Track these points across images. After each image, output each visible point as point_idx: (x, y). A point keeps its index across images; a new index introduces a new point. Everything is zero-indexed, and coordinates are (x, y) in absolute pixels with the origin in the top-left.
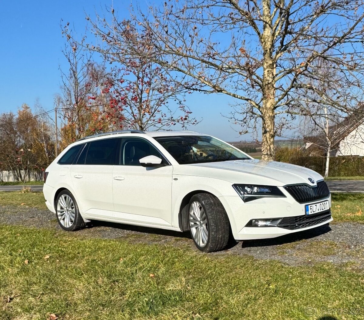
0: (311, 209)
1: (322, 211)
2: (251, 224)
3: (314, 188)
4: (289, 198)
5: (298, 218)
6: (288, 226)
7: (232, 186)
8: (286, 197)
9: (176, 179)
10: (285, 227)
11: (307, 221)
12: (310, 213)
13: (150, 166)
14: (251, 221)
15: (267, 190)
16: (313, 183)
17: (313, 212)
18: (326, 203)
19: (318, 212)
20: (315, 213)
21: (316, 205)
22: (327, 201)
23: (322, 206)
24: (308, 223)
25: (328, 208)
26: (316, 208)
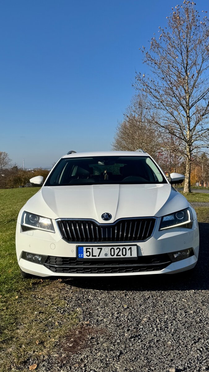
0: (87, 252)
1: (115, 257)
6: (54, 267)
10: (50, 268)
12: (85, 257)
16: (106, 219)
17: (93, 256)
18: (130, 248)
19: (105, 257)
20: (97, 257)
21: (101, 249)
22: (136, 245)
23: (116, 252)
24: (103, 268)
25: (135, 255)
26: (101, 252)
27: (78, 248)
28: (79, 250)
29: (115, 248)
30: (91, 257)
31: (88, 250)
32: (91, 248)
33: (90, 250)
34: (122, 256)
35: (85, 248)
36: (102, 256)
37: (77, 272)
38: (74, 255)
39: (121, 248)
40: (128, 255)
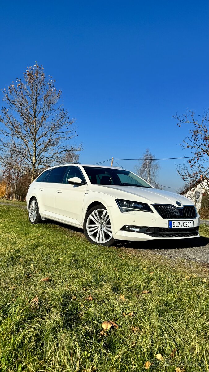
0: (173, 224)
1: (185, 227)
2: (124, 228)
3: (179, 209)
4: (156, 214)
5: (162, 229)
6: (153, 234)
7: (116, 200)
8: (153, 212)
9: (86, 194)
10: (150, 234)
11: (171, 233)
12: (173, 227)
13: (76, 184)
14: (125, 226)
15: (141, 206)
16: (180, 205)
17: (176, 227)
18: (191, 222)
19: (181, 227)
20: (178, 227)
21: (180, 222)
22: (192, 221)
23: (186, 224)
24: (171, 234)
25: (192, 226)
26: (180, 224)
27: (169, 221)
28: (170, 223)
29: (185, 222)
30: (175, 227)
31: (174, 223)
32: (175, 222)
33: (175, 223)
34: (188, 227)
35: (172, 222)
36: (180, 227)
37: (166, 237)
38: (167, 226)
39: (188, 222)
40: (190, 227)
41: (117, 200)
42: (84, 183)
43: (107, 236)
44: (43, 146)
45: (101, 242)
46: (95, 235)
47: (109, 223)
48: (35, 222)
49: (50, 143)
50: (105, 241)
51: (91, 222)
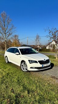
2: (31, 68)
3: (45, 61)
4: (39, 64)
10: (37, 69)
22: (48, 64)
26: (45, 65)
27: (42, 65)
41: (29, 60)
42: (20, 54)
43: (27, 69)
44: (8, 35)
45: (25, 71)
46: (23, 69)
47: (27, 66)
48: (7, 63)
49: (10, 34)
50: (26, 71)
51: (22, 66)
